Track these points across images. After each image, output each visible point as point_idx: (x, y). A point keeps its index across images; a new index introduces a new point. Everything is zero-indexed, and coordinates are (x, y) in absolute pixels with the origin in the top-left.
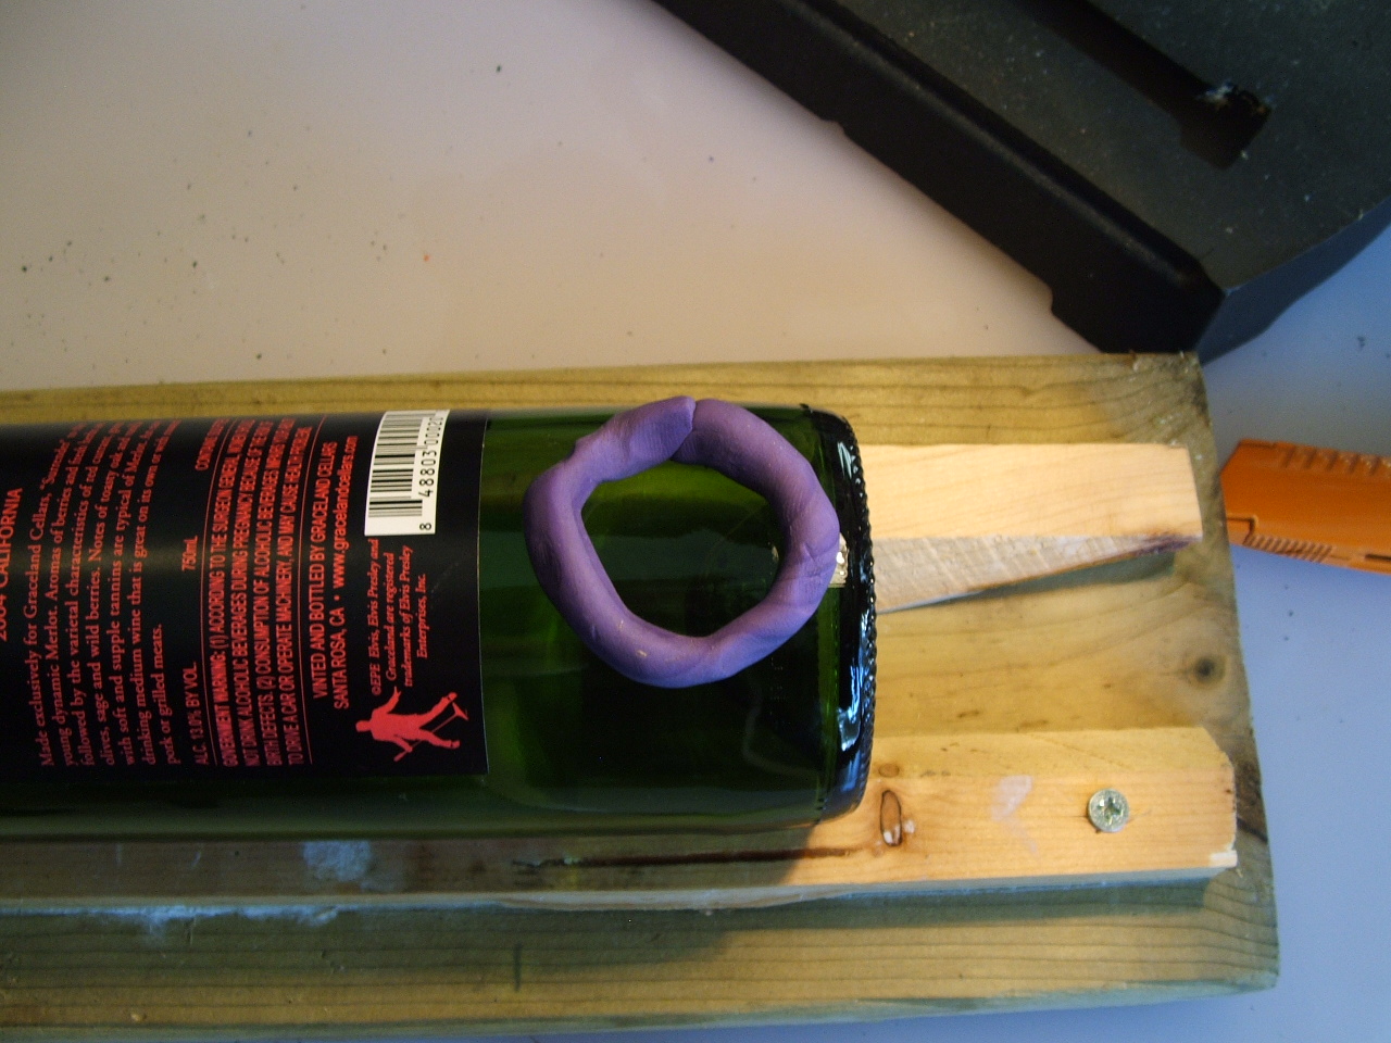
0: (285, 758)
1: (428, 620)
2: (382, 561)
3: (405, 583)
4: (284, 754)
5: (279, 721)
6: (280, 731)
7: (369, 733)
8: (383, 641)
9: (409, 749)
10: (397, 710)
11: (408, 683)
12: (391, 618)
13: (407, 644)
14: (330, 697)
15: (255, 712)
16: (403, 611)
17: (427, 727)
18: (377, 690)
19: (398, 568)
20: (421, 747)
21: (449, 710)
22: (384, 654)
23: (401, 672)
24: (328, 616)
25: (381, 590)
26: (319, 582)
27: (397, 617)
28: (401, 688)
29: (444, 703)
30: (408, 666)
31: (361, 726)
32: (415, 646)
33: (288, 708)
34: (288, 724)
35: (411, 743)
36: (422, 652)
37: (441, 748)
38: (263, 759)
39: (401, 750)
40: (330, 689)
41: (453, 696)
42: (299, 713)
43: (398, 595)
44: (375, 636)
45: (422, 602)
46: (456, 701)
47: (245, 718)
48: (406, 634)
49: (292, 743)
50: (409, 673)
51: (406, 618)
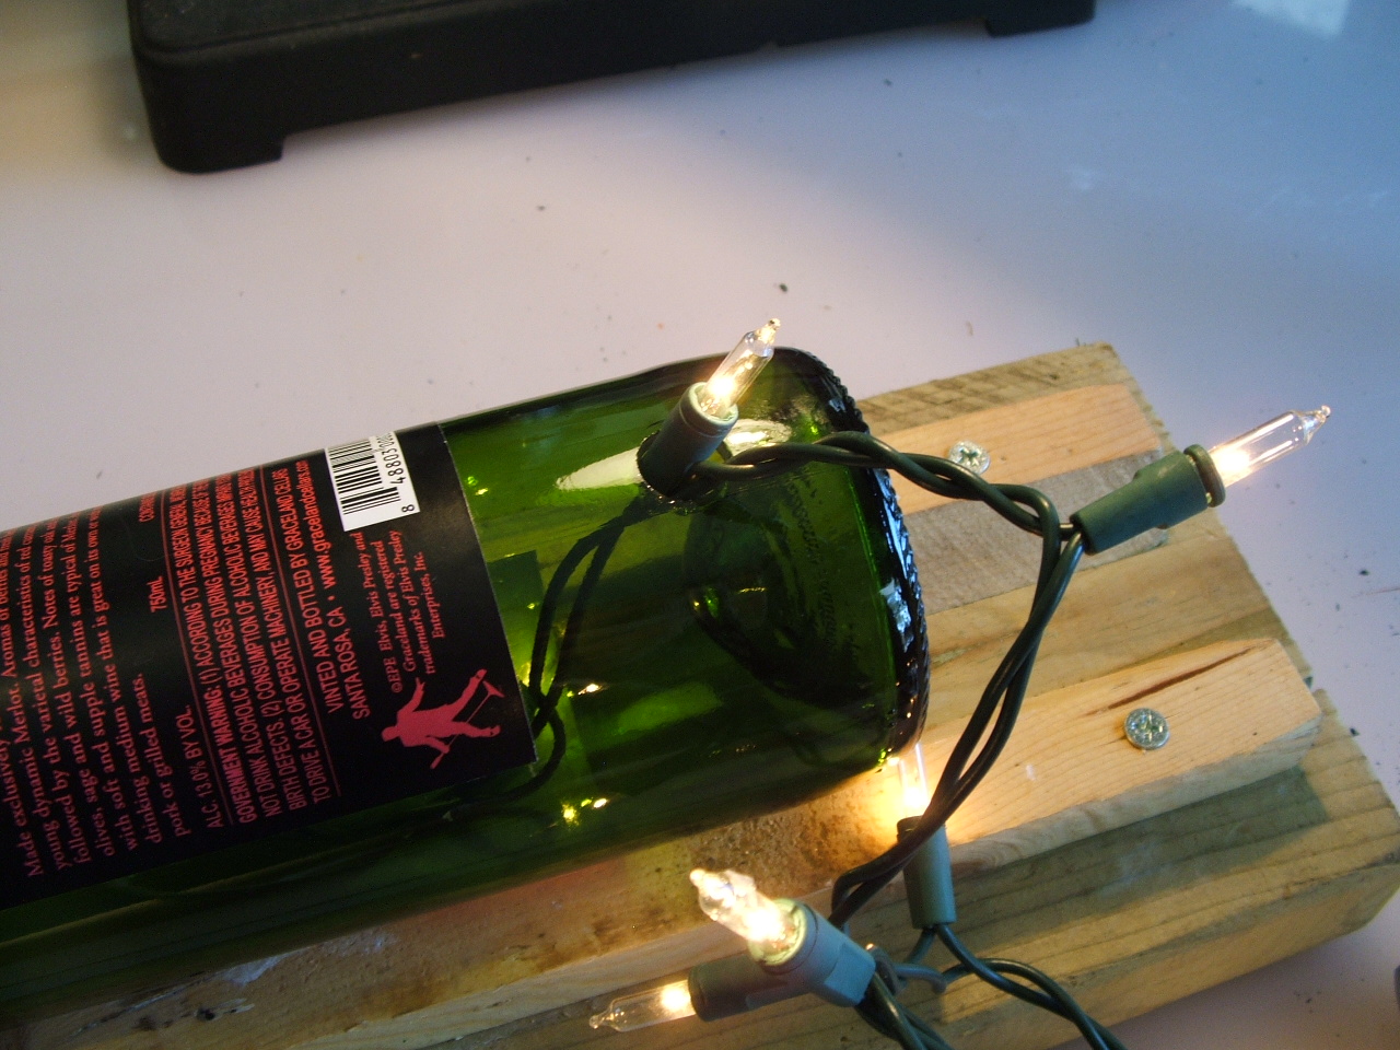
0: (309, 798)
1: (437, 596)
2: (371, 550)
3: (402, 565)
4: (307, 791)
5: (296, 752)
6: (299, 764)
7: (397, 740)
8: (392, 631)
9: (445, 749)
10: (425, 705)
11: (430, 670)
12: (396, 605)
13: (420, 628)
14: (347, 708)
15: (267, 747)
16: (408, 593)
17: (459, 718)
18: (397, 688)
19: (390, 553)
20: (457, 742)
21: (481, 690)
22: (397, 644)
23: (419, 659)
24: (326, 619)
25: (378, 579)
26: (307, 587)
27: (403, 603)
28: (424, 678)
29: (474, 683)
30: (426, 651)
31: (388, 734)
32: (429, 627)
33: (303, 733)
34: (306, 751)
35: (446, 740)
36: (439, 633)
37: (480, 739)
38: (284, 804)
39: (437, 752)
40: (345, 698)
41: (482, 673)
42: (316, 735)
43: (398, 579)
44: (383, 628)
45: (425, 582)
46: (485, 678)
47: (255, 756)
48: (416, 617)
49: (315, 774)
50: (429, 659)
51: (412, 600)
